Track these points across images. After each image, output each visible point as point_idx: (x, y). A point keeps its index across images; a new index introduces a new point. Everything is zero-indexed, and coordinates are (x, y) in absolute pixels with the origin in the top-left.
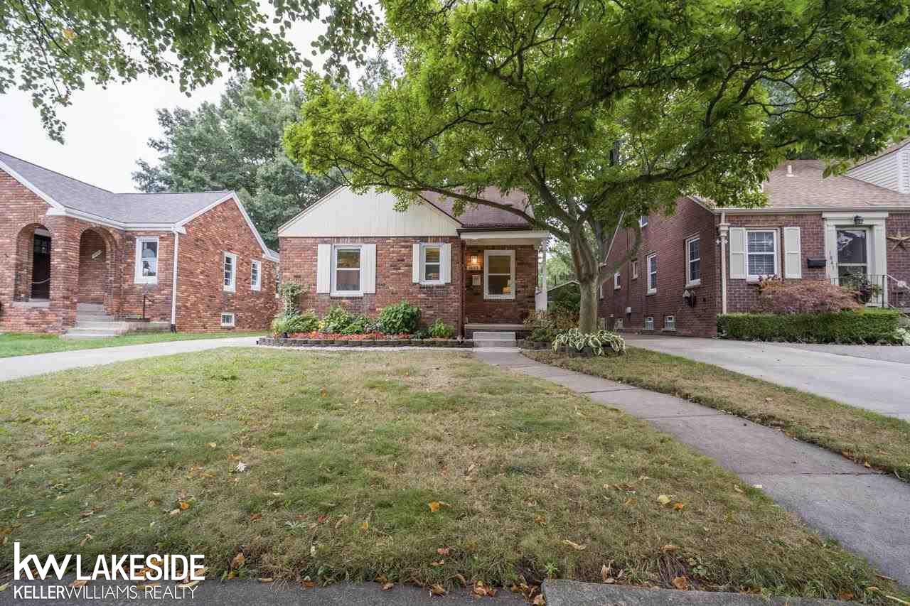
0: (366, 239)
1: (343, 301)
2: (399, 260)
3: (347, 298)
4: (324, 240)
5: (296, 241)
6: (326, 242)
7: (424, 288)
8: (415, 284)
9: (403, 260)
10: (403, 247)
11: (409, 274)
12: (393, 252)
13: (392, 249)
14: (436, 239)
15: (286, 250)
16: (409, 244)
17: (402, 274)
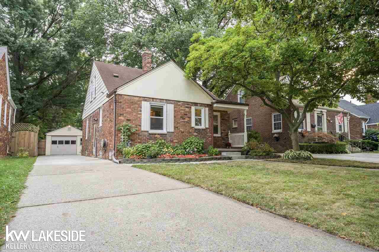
0: (168, 101)
1: (156, 136)
2: (185, 114)
3: (158, 134)
4: (146, 99)
5: (128, 97)
6: (146, 100)
7: (197, 130)
8: (192, 127)
9: (186, 115)
10: (187, 107)
11: (189, 122)
12: (182, 110)
13: (181, 108)
14: (202, 105)
15: (121, 103)
16: (189, 106)
17: (187, 122)
